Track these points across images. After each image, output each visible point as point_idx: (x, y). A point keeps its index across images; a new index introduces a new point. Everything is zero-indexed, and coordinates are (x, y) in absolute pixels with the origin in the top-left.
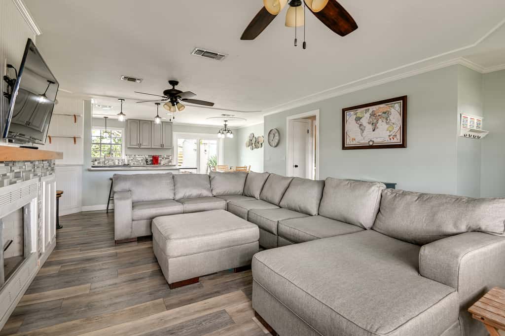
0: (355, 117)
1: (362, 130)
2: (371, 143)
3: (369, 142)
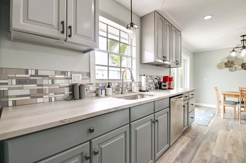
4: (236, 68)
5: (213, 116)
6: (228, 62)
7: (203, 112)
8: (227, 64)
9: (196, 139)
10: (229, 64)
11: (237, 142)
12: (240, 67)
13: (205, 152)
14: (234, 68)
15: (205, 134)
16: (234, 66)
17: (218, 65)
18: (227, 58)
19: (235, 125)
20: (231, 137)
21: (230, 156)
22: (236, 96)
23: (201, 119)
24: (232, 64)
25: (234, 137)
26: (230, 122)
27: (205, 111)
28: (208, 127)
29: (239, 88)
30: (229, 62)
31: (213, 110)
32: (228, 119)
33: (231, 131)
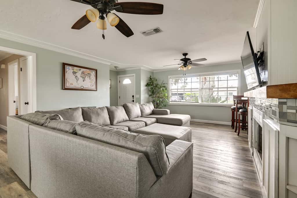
0: (72, 71)
1: (77, 80)
2: (82, 88)
3: (81, 87)
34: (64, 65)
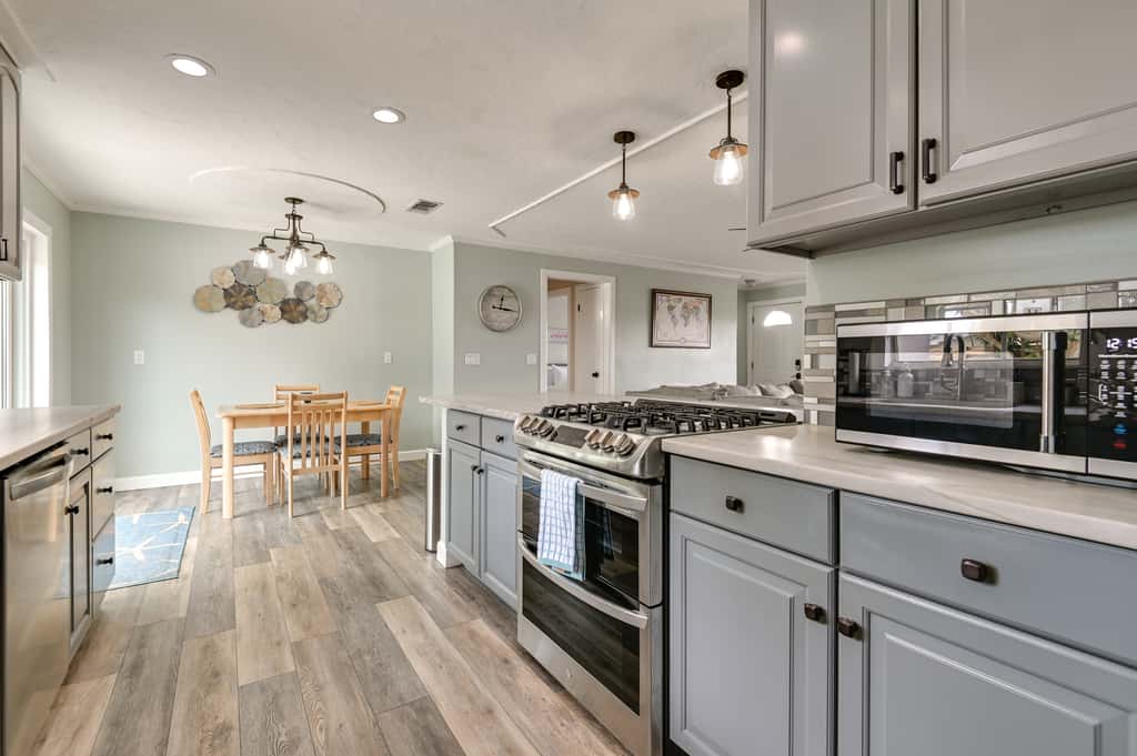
0: (668, 304)
1: (675, 324)
4: (263, 313)
5: (187, 523)
6: (237, 288)
7: (136, 518)
8: (232, 296)
9: (147, 663)
10: (240, 295)
11: (303, 589)
12: (277, 311)
13: (208, 692)
14: (255, 314)
15: (182, 614)
16: (258, 305)
17: (198, 291)
18: (232, 270)
19: (280, 531)
20: (280, 579)
21: (298, 649)
22: (276, 419)
23: (138, 553)
24: (251, 297)
25: (290, 574)
26: (260, 525)
27: (147, 511)
28: (185, 578)
29: (275, 389)
30: (238, 286)
31: (183, 494)
32: (248, 517)
33: (272, 556)
34: (654, 293)
